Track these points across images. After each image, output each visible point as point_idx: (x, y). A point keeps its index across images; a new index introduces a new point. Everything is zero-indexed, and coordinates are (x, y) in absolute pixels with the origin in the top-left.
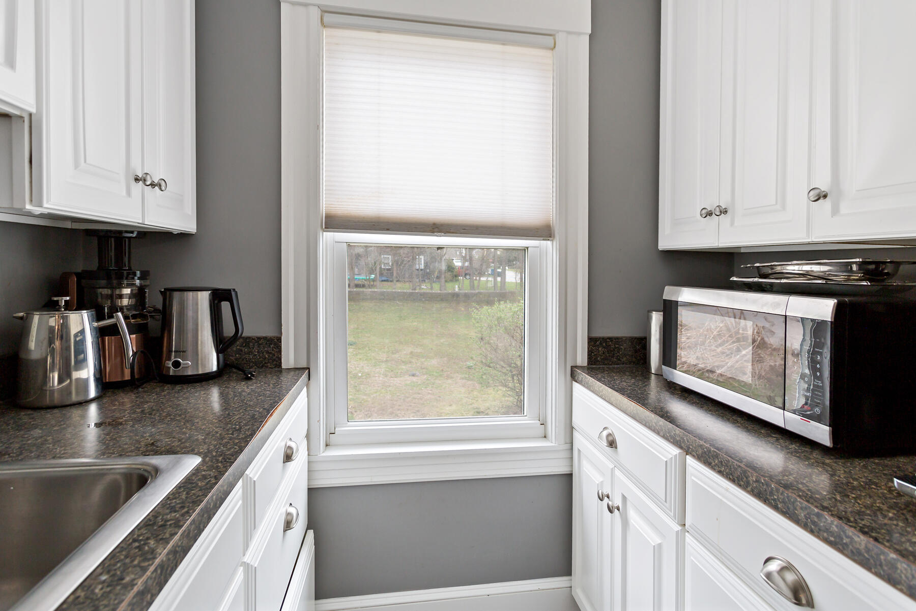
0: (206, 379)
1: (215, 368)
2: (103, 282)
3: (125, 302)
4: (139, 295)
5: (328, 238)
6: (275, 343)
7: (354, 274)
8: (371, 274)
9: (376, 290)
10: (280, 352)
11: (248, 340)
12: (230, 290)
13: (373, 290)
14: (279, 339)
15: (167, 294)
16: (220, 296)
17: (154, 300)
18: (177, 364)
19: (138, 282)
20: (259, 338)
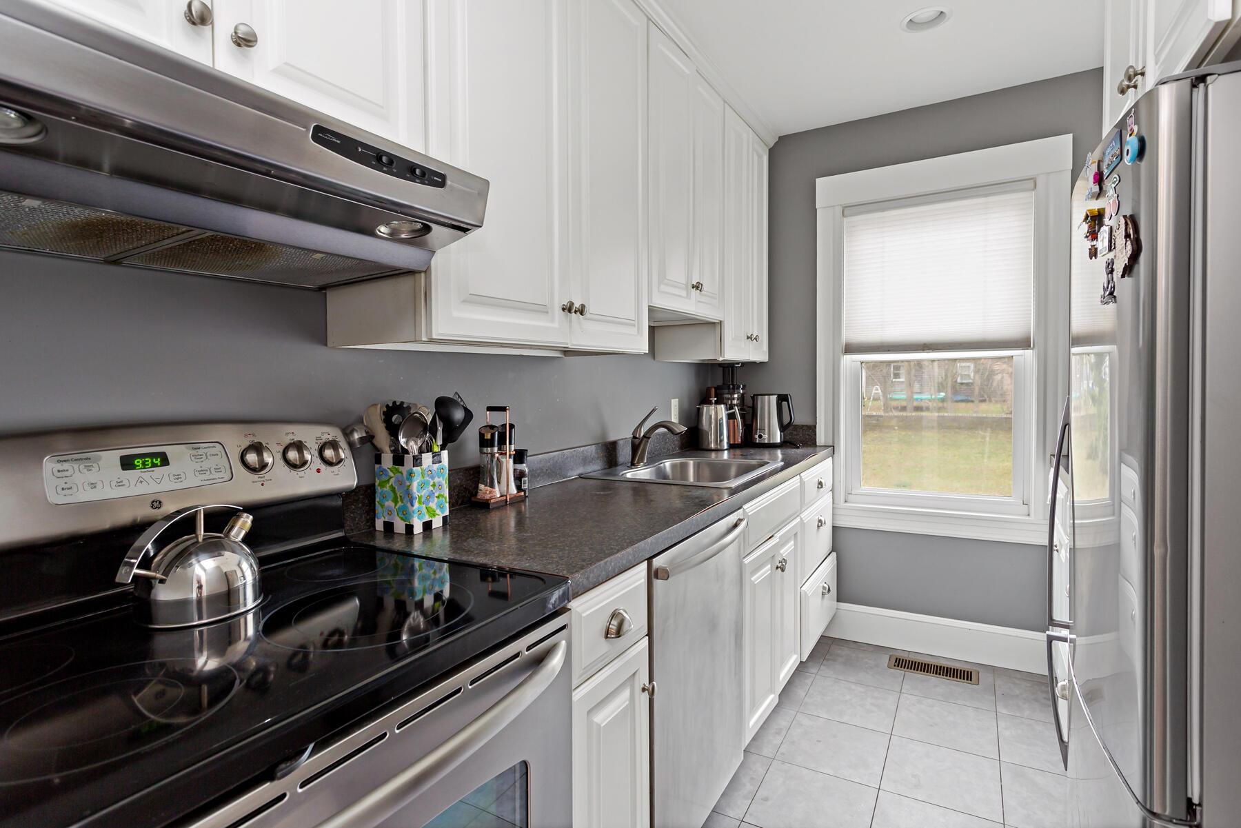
0: (773, 446)
1: (779, 441)
2: (727, 391)
3: (735, 402)
4: (742, 398)
5: (849, 361)
6: (812, 429)
7: (912, 393)
8: (939, 391)
9: (946, 414)
10: (816, 435)
11: (796, 427)
12: (787, 395)
13: (941, 414)
14: (815, 427)
15: (754, 398)
16: (782, 398)
17: (749, 402)
18: (760, 437)
19: (741, 391)
20: (803, 425)
